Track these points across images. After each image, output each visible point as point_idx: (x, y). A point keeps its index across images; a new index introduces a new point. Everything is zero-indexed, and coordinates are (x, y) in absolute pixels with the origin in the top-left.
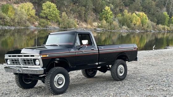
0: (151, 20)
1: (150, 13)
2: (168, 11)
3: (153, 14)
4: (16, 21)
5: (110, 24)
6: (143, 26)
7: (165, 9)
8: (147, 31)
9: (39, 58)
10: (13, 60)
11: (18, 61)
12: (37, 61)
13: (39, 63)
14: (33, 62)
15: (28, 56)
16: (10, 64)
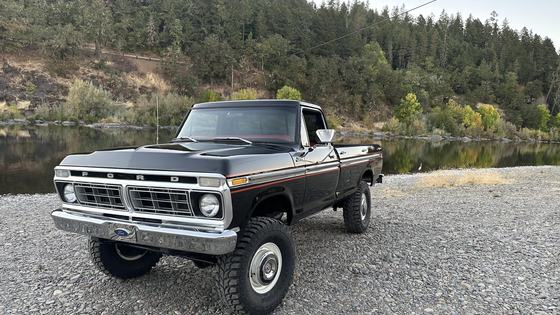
1: (510, 105)
2: (550, 103)
3: (517, 109)
5: (408, 126)
6: (485, 130)
7: (544, 99)
8: (493, 140)
9: (221, 189)
10: (89, 190)
11: (116, 193)
12: (205, 200)
13: (217, 207)
14: (188, 202)
15: (167, 179)
16: (76, 202)
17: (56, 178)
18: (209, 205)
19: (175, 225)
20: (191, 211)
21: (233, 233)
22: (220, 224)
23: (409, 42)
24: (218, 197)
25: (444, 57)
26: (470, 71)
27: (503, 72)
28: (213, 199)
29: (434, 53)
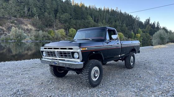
0: (125, 37)
2: (134, 32)
3: (126, 34)
4: (55, 38)
7: (132, 31)
9: (78, 51)
10: (48, 53)
11: (54, 53)
12: (75, 54)
13: (78, 56)
14: (71, 55)
15: (65, 49)
16: (46, 56)
17: (41, 50)
18: (76, 55)
19: (68, 61)
20: (72, 57)
21: (82, 63)
22: (79, 60)
23: (98, 16)
24: (78, 53)
25: (107, 20)
26: (114, 24)
27: (122, 24)
28: (77, 54)
29: (105, 19)
